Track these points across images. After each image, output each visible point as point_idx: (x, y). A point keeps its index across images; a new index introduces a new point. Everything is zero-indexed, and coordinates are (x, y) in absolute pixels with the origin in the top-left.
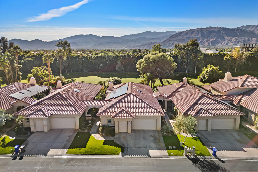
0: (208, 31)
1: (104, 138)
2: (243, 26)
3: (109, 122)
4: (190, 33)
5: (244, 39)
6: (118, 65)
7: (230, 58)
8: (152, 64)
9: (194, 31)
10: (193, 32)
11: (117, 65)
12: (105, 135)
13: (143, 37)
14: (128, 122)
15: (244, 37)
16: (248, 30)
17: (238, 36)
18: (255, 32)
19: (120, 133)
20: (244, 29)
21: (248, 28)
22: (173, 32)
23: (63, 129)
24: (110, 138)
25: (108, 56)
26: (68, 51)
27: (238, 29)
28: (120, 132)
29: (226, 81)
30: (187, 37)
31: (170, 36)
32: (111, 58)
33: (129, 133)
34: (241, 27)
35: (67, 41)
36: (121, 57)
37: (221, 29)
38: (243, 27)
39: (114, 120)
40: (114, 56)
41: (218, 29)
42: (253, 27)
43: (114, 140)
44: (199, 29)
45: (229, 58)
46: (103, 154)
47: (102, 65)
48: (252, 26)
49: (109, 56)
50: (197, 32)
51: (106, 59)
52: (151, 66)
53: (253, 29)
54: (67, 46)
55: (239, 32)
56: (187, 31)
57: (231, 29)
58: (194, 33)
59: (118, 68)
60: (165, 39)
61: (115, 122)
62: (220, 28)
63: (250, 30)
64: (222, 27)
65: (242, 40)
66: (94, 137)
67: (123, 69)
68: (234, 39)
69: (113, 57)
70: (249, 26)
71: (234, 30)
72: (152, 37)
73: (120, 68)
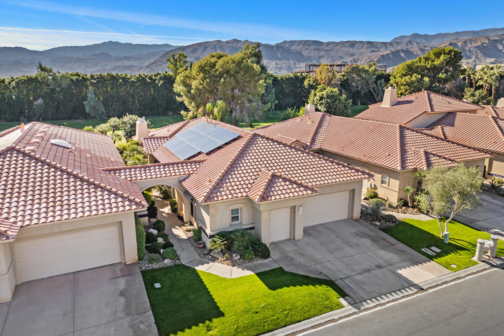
0: (230, 46)
2: (285, 42)
3: (235, 218)
4: (200, 50)
5: (288, 65)
6: (89, 99)
7: (314, 84)
9: (207, 45)
10: (206, 48)
11: (86, 100)
13: (102, 53)
15: (288, 60)
16: (292, 48)
17: (279, 59)
18: (303, 53)
20: (287, 47)
21: (292, 46)
22: (167, 45)
23: (74, 273)
25: (54, 79)
27: (278, 46)
29: (388, 106)
30: (195, 57)
31: (163, 53)
32: (65, 84)
36: (92, 81)
38: (285, 44)
40: (74, 78)
42: (299, 45)
44: (216, 43)
45: (314, 82)
46: (299, 321)
47: (40, 101)
49: (58, 77)
50: (212, 48)
51: (49, 85)
53: (300, 47)
55: (280, 52)
56: (194, 44)
58: (208, 49)
59: (91, 107)
60: (152, 61)
63: (296, 49)
65: (285, 65)
66: (212, 272)
67: (103, 110)
68: (274, 63)
69: (72, 80)
70: (293, 43)
71: (272, 47)
72: (123, 55)
73: (94, 108)
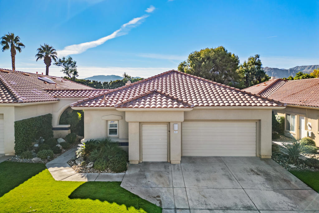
1: (88, 177)
3: (113, 131)
8: (205, 63)
12: (93, 167)
14: (171, 124)
16: (303, 71)
19: (146, 163)
21: (303, 69)
24: (108, 177)
26: (73, 73)
27: (291, 70)
28: (144, 160)
33: (174, 165)
34: (295, 67)
35: (71, 59)
37: (271, 70)
38: (297, 68)
39: (127, 120)
41: (268, 70)
43: (120, 183)
48: (308, 67)
52: (204, 65)
53: (310, 70)
54: (72, 65)
57: (283, 70)
61: (129, 124)
62: (270, 68)
63: (307, 71)
64: (272, 68)
66: (52, 173)
71: (287, 71)
